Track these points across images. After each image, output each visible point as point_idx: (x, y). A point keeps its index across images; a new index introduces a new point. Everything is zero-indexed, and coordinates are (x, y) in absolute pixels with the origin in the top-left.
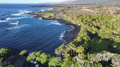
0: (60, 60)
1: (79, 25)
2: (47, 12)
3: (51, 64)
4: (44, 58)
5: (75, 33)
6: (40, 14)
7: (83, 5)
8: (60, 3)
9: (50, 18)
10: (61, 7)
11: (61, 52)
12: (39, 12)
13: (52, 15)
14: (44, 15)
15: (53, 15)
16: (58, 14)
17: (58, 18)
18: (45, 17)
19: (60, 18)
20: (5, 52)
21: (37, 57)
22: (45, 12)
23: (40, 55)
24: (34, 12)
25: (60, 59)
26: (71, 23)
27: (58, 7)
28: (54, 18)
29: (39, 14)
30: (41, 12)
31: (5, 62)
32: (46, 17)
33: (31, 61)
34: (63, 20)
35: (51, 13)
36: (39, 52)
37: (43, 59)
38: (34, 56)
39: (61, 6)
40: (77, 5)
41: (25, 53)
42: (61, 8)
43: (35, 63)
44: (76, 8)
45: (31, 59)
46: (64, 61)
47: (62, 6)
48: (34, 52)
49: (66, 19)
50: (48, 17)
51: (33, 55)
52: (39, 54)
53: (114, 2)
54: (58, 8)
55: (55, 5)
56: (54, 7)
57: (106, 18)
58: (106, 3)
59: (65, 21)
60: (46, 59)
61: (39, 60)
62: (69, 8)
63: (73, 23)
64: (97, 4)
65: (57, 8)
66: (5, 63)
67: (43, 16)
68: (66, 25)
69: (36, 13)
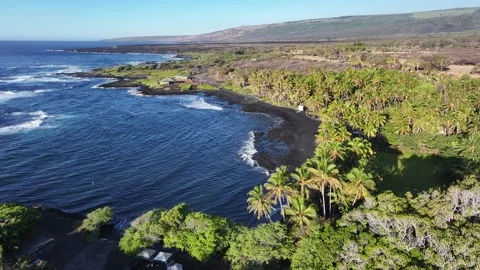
0: (281, 235)
1: (301, 108)
2: (155, 67)
3: (245, 255)
4: (203, 234)
5: (292, 138)
6: (126, 77)
7: (290, 42)
8: (201, 36)
9: (174, 89)
10: (206, 50)
11: (275, 202)
12: (123, 68)
13: (179, 78)
14: (145, 78)
15: (185, 78)
16: (203, 75)
17: (209, 88)
18: (152, 84)
19: (215, 88)
20: (13, 220)
21: (170, 233)
22: (147, 68)
23: (183, 220)
24: (100, 69)
25: (282, 230)
26: (263, 103)
27: (194, 50)
28: (191, 88)
29: (122, 74)
30: (130, 68)
31: (22, 261)
32: (158, 87)
33: (142, 249)
34: (230, 93)
35: (175, 71)
36: (176, 208)
37: (201, 238)
38: (157, 229)
39: (207, 46)
40: (268, 43)
41: (106, 219)
42: (209, 54)
43: (162, 257)
44: (266, 52)
45: (143, 241)
46: (297, 240)
47: (209, 49)
48: (151, 213)
49: (241, 92)
50: (165, 86)
51: (147, 222)
52: (178, 218)
53: (400, 35)
54: (196, 53)
55: (183, 44)
56: (178, 51)
57: (399, 81)
58: (374, 37)
59: (241, 98)
60: (216, 238)
61: (178, 246)
62: (239, 53)
63: (274, 104)
64: (342, 41)
65: (191, 53)
66: (22, 265)
67: (144, 82)
68: (245, 110)
69: (112, 73)
